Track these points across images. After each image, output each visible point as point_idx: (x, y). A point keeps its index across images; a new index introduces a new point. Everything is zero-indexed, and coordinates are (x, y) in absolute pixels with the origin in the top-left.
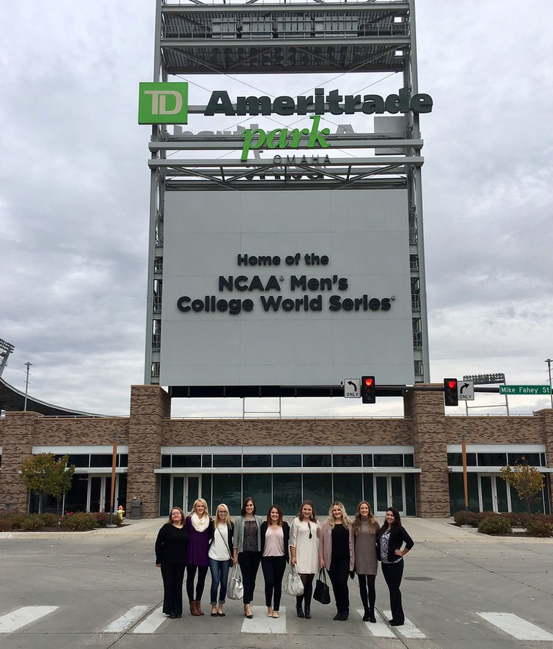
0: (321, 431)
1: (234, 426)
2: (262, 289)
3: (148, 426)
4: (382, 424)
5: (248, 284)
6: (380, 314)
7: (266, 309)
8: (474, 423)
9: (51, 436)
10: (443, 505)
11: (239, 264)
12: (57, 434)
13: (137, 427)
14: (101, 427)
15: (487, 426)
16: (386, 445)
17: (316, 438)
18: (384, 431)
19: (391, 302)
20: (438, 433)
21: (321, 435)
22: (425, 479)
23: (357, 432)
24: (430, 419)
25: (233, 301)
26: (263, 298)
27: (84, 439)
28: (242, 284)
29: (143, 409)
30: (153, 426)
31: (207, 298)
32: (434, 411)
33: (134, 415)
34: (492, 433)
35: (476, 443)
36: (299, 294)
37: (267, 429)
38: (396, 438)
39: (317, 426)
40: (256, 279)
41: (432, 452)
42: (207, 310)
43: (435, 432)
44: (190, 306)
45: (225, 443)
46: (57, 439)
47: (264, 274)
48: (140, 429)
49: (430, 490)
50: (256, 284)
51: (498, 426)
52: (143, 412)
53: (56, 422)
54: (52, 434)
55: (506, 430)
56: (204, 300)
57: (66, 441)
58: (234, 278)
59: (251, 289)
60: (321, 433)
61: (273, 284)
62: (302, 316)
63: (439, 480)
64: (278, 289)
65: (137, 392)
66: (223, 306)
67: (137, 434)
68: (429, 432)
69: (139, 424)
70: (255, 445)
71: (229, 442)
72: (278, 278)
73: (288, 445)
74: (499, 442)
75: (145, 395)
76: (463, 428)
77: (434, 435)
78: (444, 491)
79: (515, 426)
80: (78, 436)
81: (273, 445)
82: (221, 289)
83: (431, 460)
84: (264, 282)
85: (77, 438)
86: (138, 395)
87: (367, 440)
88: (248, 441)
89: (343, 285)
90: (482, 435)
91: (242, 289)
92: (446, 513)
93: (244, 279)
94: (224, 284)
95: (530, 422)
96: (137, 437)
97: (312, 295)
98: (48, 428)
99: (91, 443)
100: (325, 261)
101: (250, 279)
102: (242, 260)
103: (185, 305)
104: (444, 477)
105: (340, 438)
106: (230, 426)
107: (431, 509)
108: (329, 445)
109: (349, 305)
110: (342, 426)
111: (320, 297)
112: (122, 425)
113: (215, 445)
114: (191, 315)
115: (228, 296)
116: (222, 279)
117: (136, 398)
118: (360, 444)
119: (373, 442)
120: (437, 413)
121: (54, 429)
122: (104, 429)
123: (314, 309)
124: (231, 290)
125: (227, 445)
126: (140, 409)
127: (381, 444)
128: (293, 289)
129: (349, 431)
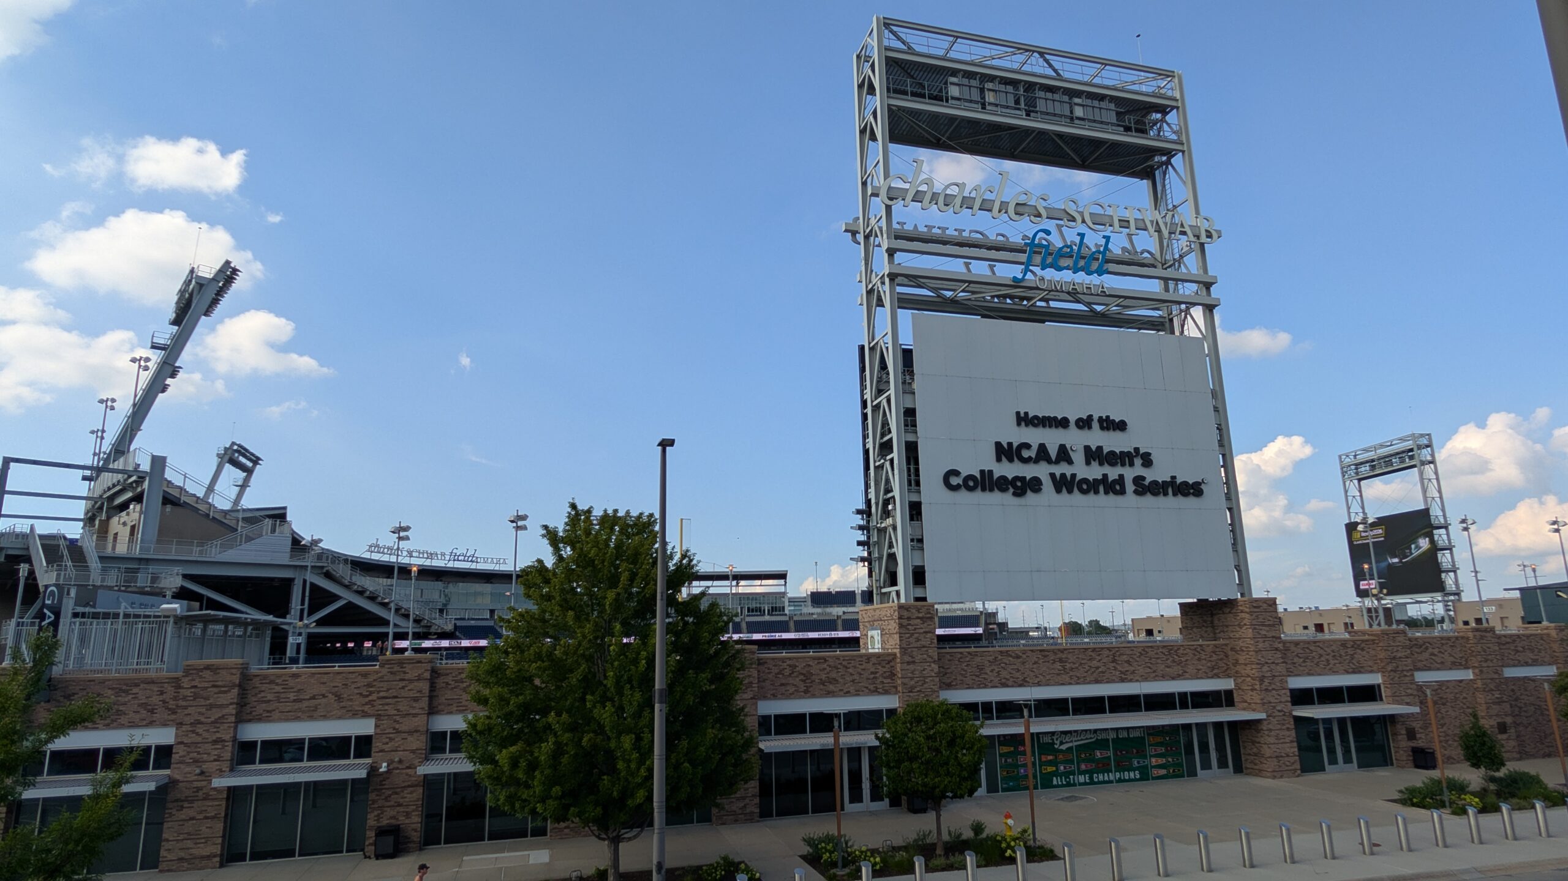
0: (1126, 662)
1: (1018, 657)
2: (1049, 461)
3: (926, 665)
4: (1195, 650)
5: (1032, 453)
6: (1191, 501)
7: (1058, 491)
8: (1308, 648)
9: (782, 685)
10: (1292, 759)
11: (1019, 424)
12: (791, 680)
13: (912, 667)
14: (855, 667)
15: (1321, 652)
16: (1201, 678)
17: (1122, 672)
18: (1199, 659)
19: (1203, 487)
20: (1277, 664)
21: (1127, 667)
22: (1270, 727)
23: (1168, 662)
24: (1267, 644)
25: (1016, 478)
26: (1052, 475)
27: (831, 687)
28: (1026, 454)
29: (918, 640)
30: (933, 665)
31: (982, 472)
32: (1270, 634)
33: (906, 649)
34: (1328, 660)
35: (1312, 675)
36: (1095, 472)
37: (1061, 660)
38: (1213, 668)
39: (1121, 654)
40: (1042, 448)
41: (1273, 689)
42: (983, 490)
43: (1273, 663)
44: (961, 483)
45: (1010, 683)
46: (792, 689)
47: (1052, 439)
48: (915, 670)
49: (1276, 741)
50: (1042, 454)
51: (1333, 651)
52: (918, 644)
53: (788, 662)
54: (784, 682)
55: (1341, 656)
56: (978, 476)
57: (806, 692)
58: (1015, 445)
59: (1036, 461)
60: (1126, 665)
61: (1064, 455)
62: (1102, 500)
63: (1284, 727)
64: (1070, 462)
65: (906, 614)
66: (1002, 484)
67: (912, 679)
68: (1267, 663)
69: (914, 662)
70: (1048, 685)
71: (1015, 682)
72: (1068, 447)
73: (1089, 683)
74: (1335, 673)
75: (918, 618)
76: (1297, 656)
77: (1273, 666)
78: (1292, 742)
79: (1350, 651)
80: (823, 683)
81: (1070, 684)
82: (999, 460)
83: (1273, 700)
84: (1053, 453)
85: (822, 687)
86: (909, 618)
87: (1181, 672)
88: (1038, 680)
89: (1147, 460)
90: (1317, 664)
91: (1026, 461)
92: (1295, 770)
93: (1027, 446)
94: (1004, 452)
95: (1363, 645)
96: (912, 683)
97: (1113, 473)
98: (777, 671)
99: (842, 693)
100: (1121, 426)
101: (1035, 447)
102: (1023, 420)
103: (954, 481)
104: (1289, 723)
105: (1149, 670)
106: (1014, 658)
107: (1280, 766)
108: (1137, 681)
109: (1157, 489)
110: (1151, 653)
111: (1121, 476)
112: (884, 663)
113: (996, 687)
114: (964, 496)
115: (1010, 470)
116: (998, 445)
117: (905, 622)
118: (1173, 679)
119: (1187, 675)
120: (1273, 637)
121: (787, 672)
122: (860, 670)
123: (1116, 493)
124: (1011, 460)
125: (1012, 686)
126: (912, 640)
127: (1196, 677)
128: (1088, 463)
129: (1159, 661)
